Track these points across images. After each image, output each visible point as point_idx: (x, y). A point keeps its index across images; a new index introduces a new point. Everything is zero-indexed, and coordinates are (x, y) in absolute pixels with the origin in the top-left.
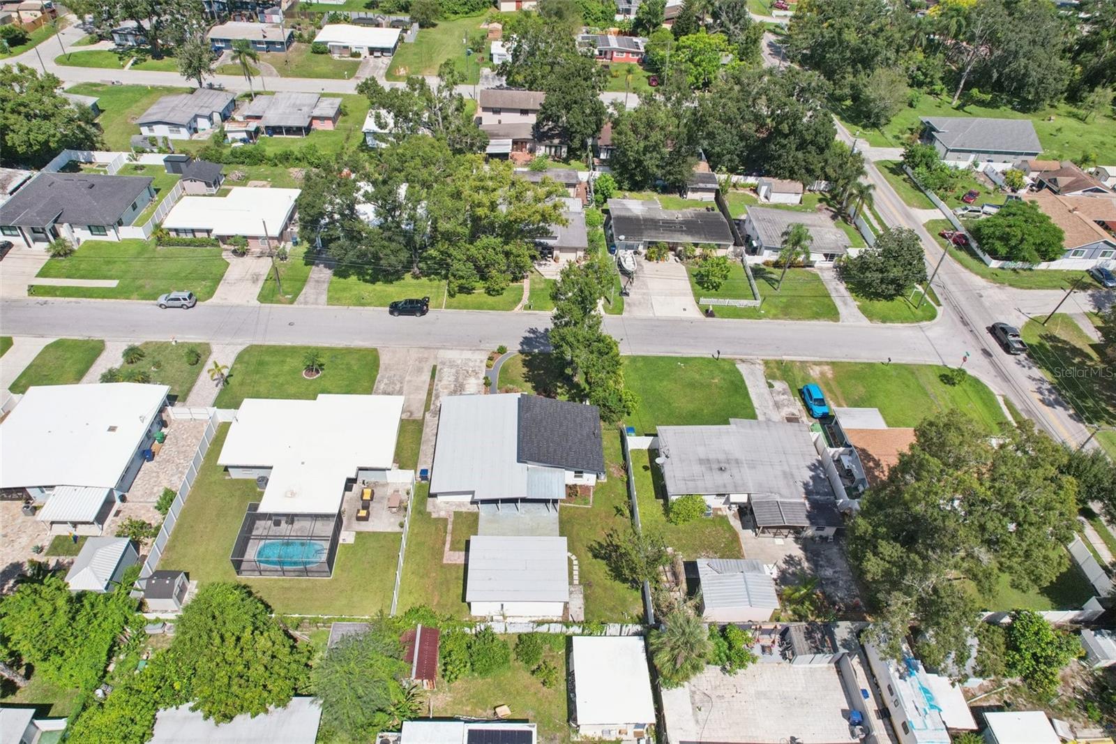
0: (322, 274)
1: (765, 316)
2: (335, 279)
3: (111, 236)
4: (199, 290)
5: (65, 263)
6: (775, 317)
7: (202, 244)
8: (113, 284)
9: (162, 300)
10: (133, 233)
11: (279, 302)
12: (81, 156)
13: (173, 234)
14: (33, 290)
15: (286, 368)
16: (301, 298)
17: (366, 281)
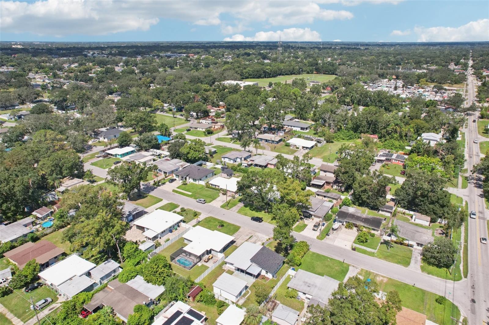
0: (241, 205)
1: (376, 256)
2: (243, 207)
3: (197, 182)
4: (208, 200)
5: (184, 186)
6: (380, 258)
7: (216, 190)
8: (190, 193)
9: (197, 200)
10: (202, 183)
11: (225, 209)
12: (204, 162)
13: (211, 185)
14: (174, 191)
15: (215, 224)
16: (231, 209)
17: (251, 210)
